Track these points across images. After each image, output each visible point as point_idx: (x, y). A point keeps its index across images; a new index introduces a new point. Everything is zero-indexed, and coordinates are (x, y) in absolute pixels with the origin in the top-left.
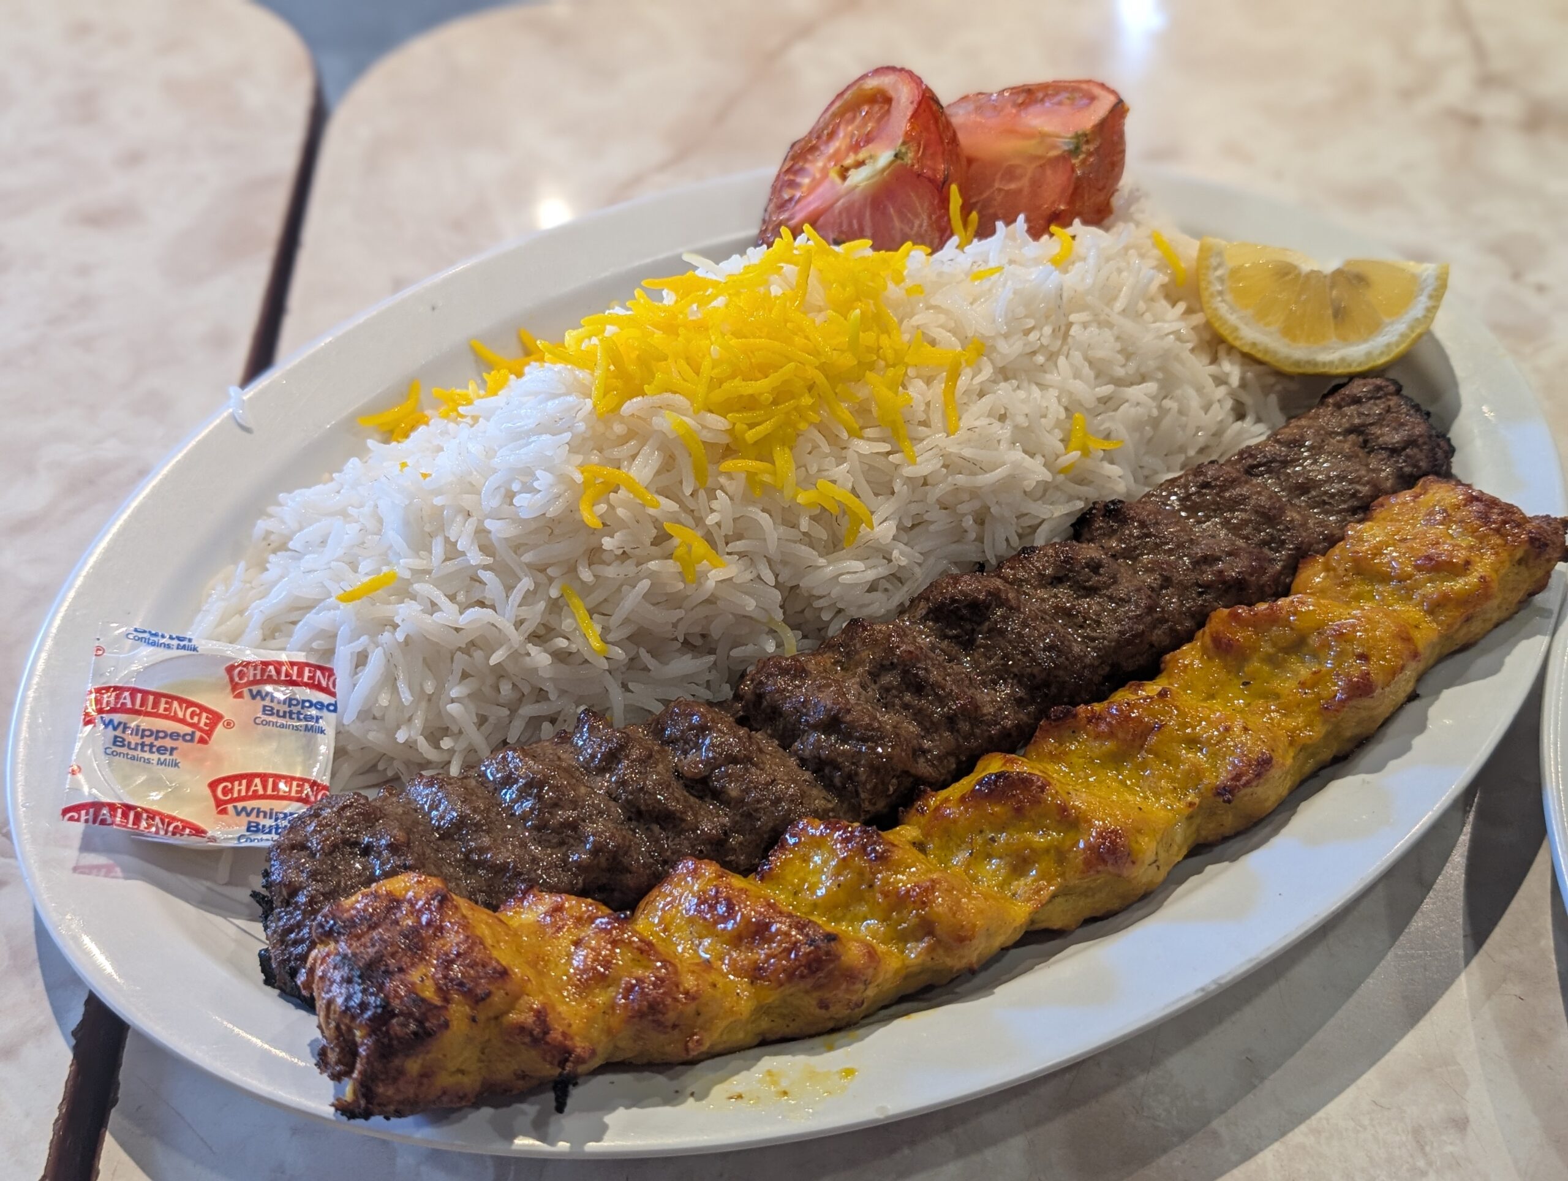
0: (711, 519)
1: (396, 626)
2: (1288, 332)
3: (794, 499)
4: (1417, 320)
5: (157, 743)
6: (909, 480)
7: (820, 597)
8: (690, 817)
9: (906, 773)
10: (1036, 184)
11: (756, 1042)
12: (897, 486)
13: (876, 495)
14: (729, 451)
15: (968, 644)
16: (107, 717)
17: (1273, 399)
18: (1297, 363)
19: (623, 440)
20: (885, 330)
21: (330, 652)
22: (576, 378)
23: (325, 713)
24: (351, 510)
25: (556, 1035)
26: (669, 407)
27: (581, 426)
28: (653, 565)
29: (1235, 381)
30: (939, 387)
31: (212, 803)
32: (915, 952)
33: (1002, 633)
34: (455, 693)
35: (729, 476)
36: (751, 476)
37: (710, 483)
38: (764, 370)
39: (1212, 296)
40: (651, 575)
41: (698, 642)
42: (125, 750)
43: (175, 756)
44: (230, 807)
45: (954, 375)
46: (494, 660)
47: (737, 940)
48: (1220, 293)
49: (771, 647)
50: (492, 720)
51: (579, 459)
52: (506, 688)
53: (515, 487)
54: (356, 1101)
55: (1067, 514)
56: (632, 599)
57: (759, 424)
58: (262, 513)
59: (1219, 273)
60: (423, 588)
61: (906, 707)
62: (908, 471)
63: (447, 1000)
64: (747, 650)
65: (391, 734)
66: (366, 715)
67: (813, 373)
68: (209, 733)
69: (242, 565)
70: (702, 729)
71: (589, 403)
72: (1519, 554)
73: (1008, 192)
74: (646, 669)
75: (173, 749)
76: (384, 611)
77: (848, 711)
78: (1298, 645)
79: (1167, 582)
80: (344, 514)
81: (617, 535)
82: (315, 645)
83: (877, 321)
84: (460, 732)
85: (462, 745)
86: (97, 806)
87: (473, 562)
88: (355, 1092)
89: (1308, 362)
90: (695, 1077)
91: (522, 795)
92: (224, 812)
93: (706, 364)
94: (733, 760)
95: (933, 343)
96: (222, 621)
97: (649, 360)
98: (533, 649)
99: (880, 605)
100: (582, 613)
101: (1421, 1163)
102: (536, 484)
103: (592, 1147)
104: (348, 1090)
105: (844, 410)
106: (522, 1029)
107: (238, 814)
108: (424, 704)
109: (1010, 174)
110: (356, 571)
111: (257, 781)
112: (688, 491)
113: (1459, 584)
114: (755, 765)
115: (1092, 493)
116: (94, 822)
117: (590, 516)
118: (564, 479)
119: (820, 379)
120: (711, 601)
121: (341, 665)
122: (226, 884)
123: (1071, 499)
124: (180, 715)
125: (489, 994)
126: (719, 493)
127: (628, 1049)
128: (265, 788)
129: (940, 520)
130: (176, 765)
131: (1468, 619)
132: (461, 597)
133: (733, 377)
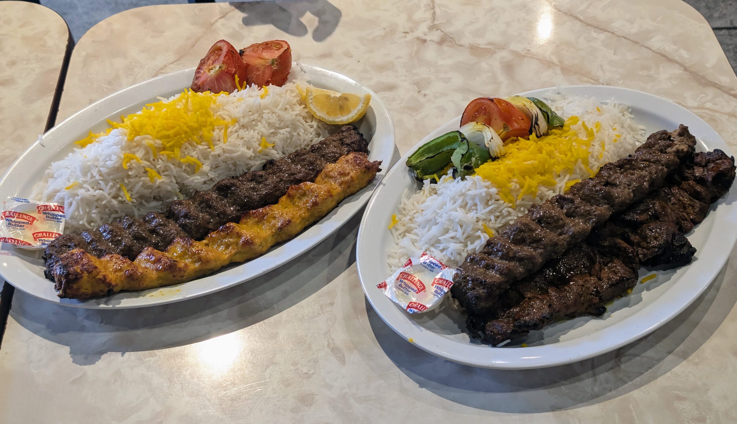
0: (158, 166)
1: (79, 195)
2: (328, 113)
3: (180, 161)
4: (359, 109)
5: (20, 224)
6: (212, 156)
7: (189, 186)
8: (149, 239)
9: (206, 227)
10: (264, 73)
11: (159, 286)
12: (210, 157)
13: (205, 159)
14: (164, 149)
15: (226, 196)
16: (7, 218)
17: (326, 131)
18: (330, 122)
19: (135, 147)
20: (209, 116)
21: (63, 203)
22: (124, 131)
23: (62, 218)
24: (69, 167)
25: (108, 280)
26: (147, 138)
27: (124, 144)
28: (143, 179)
29: (315, 126)
30: (223, 131)
31: (33, 238)
32: (197, 265)
33: (234, 193)
34: (94, 211)
35: (163, 155)
36: (168, 155)
37: (158, 157)
38: (173, 128)
39: (309, 104)
40: (143, 181)
41: (158, 198)
42: (11, 226)
43: (24, 227)
44: (38, 239)
45: (227, 127)
46: (103, 203)
47: (154, 262)
48: (312, 103)
49: (176, 199)
50: (104, 218)
51: (123, 152)
52: (107, 210)
53: (107, 159)
54: (62, 294)
55: (261, 163)
56: (138, 187)
57: (170, 142)
58: (47, 168)
59: (311, 97)
60: (85, 185)
61: (207, 212)
62: (212, 153)
63: (83, 273)
64: (170, 200)
65: (78, 222)
66: (72, 218)
67: (185, 128)
68: (32, 222)
69: (42, 181)
70: (154, 218)
71: (126, 138)
72: (363, 170)
73: (257, 75)
74: (144, 205)
75: (23, 226)
76: (76, 191)
77: (190, 213)
78: (304, 194)
79: (281, 180)
80: (67, 168)
81: (133, 171)
82: (60, 201)
83: (207, 114)
84: (96, 222)
85: (96, 225)
86: (5, 238)
87: (97, 178)
88: (62, 292)
89: (333, 121)
90: (143, 293)
91: (108, 234)
92: (36, 240)
93: (157, 127)
94: (161, 225)
95: (224, 119)
96: (37, 196)
97: (142, 126)
98: (113, 200)
99: (206, 187)
100: (125, 191)
101: (321, 312)
102: (112, 159)
103: (117, 306)
104: (61, 292)
105: (195, 137)
106: (100, 279)
107: (40, 241)
108: (86, 214)
109: (258, 69)
110: (69, 182)
111: (45, 233)
112: (151, 159)
113: (347, 178)
114: (167, 226)
115: (269, 158)
116: (4, 242)
117: (126, 166)
118: (119, 157)
119: (188, 130)
120: (159, 187)
121: (66, 206)
122: (38, 259)
123: (262, 159)
124: (25, 218)
125: (92, 271)
126: (160, 160)
127: (127, 287)
128: (46, 235)
129: (223, 165)
130: (24, 229)
131: (349, 187)
132: (95, 187)
133: (163, 130)
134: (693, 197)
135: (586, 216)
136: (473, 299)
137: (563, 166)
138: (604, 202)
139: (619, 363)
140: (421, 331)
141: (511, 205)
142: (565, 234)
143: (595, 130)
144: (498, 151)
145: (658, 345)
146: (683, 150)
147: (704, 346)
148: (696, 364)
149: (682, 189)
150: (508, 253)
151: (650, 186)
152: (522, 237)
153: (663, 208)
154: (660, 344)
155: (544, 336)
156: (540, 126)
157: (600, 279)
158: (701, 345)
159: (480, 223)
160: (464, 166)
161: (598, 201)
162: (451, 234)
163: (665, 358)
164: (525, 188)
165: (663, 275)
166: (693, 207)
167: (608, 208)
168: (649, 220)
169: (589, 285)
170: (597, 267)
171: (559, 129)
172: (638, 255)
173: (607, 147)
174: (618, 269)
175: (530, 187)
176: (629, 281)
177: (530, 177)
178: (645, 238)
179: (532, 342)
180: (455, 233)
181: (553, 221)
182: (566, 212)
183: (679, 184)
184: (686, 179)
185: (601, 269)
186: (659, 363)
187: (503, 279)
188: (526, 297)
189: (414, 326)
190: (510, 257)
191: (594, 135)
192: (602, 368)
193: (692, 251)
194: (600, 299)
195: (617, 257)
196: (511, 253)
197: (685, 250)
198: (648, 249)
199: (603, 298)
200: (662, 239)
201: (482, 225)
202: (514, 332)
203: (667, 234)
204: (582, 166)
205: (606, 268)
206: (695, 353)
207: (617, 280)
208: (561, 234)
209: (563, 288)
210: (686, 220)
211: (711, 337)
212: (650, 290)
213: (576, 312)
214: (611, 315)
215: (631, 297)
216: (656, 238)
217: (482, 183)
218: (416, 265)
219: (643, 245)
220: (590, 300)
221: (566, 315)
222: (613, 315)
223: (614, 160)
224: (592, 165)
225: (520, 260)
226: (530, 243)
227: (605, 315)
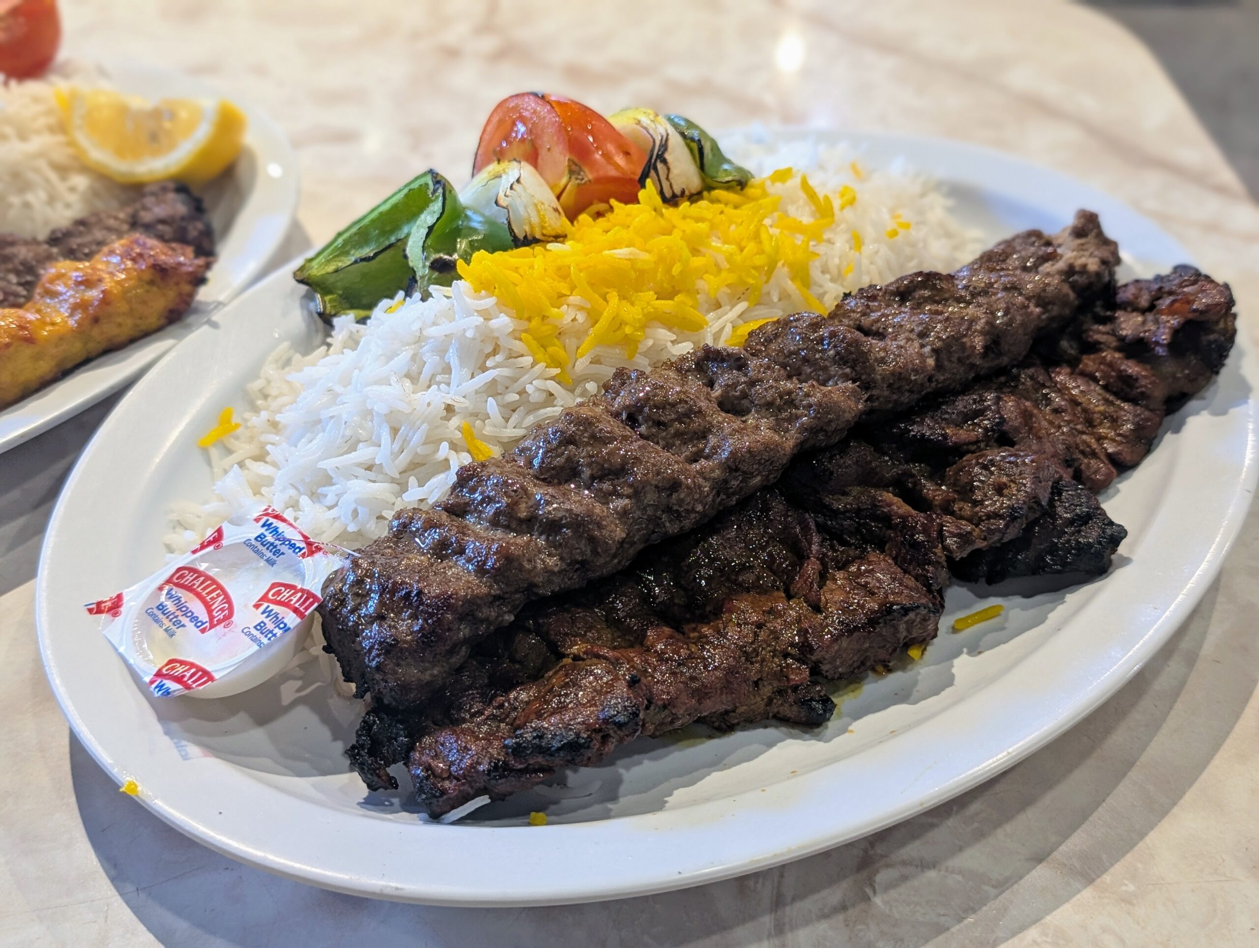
4: (199, 140)
17: (116, 203)
18: (123, 174)
39: (74, 128)
48: (80, 127)
59: (80, 112)
72: (148, 277)
89: (130, 173)
134: (1117, 394)
135: (780, 409)
136: (374, 653)
137: (732, 278)
138: (840, 372)
139: (868, 891)
140: (185, 757)
141: (556, 371)
142: (707, 458)
143: (837, 203)
144: (535, 220)
145: (1000, 832)
146: (1085, 266)
147: (1153, 837)
148: (1127, 900)
149: (1083, 374)
150: (512, 506)
151: (987, 348)
152: (569, 459)
153: (1027, 416)
154: (1008, 828)
155: (622, 789)
156: (671, 166)
157: (817, 608)
158: (1142, 835)
159: (455, 422)
160: (432, 259)
161: (825, 369)
162: (364, 453)
163: (1021, 878)
164: (603, 322)
165: (1023, 609)
166: (1115, 422)
167: (853, 391)
168: (982, 445)
169: (778, 624)
170: (811, 568)
171: (736, 192)
172: (941, 537)
173: (869, 248)
174: (879, 580)
175: (618, 323)
176: (912, 615)
177: (623, 297)
178: (966, 491)
179: (573, 810)
180: (372, 449)
181: (673, 416)
182: (722, 396)
183: (1073, 364)
184: (1093, 348)
185: (823, 577)
186: (1003, 892)
187: (484, 590)
188: (568, 656)
189: (165, 742)
190: (521, 521)
191: (833, 215)
192: (808, 904)
193: (1112, 536)
194: (815, 671)
195: (881, 546)
196: (523, 506)
197: (1091, 535)
198: (974, 520)
199: (825, 667)
200: (1019, 491)
201: (459, 428)
202: (500, 769)
203: (1037, 480)
204: (791, 286)
205: (839, 575)
206: (1123, 862)
207: (873, 612)
208: (694, 458)
209: (694, 630)
210: (1094, 454)
211: (1175, 810)
212: (980, 653)
213: (734, 711)
214: (850, 728)
215: (919, 673)
216: (1000, 489)
217: (468, 300)
218: (231, 546)
219: (960, 510)
220: (782, 674)
221: (700, 721)
222: (856, 725)
223: (885, 279)
224: (821, 291)
225: (552, 527)
226: (593, 478)
227: (833, 724)
